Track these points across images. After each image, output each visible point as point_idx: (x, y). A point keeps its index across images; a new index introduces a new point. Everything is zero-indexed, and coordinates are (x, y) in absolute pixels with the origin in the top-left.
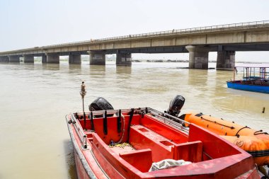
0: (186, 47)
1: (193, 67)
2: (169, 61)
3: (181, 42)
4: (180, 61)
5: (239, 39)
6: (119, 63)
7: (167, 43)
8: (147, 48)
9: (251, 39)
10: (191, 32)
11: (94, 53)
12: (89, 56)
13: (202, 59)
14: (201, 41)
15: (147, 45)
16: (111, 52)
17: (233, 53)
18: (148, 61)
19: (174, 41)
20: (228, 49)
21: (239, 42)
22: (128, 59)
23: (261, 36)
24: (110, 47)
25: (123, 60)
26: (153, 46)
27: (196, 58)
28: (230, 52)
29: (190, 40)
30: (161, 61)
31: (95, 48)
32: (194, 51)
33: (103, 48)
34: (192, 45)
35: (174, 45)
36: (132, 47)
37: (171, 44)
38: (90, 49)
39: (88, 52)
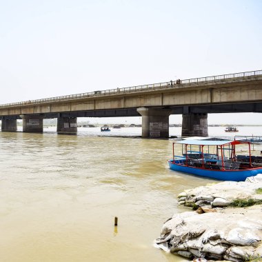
0: (138, 110)
1: (147, 135)
3: (132, 104)
5: (204, 99)
6: (61, 131)
7: (114, 105)
10: (142, 90)
11: (28, 118)
12: (22, 120)
13: (160, 125)
14: (156, 102)
15: (90, 107)
17: (205, 116)
19: (122, 102)
20: (196, 111)
21: (204, 102)
22: (72, 125)
24: (46, 110)
25: (66, 125)
26: (97, 108)
27: (151, 124)
28: (200, 114)
29: (142, 100)
31: (31, 111)
32: (148, 114)
33: (38, 111)
34: (145, 107)
35: (123, 107)
36: (72, 110)
37: (119, 105)
38: (23, 113)
39: (20, 116)
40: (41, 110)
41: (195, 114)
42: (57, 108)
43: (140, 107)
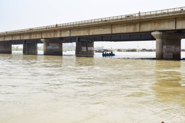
0: (153, 34)
1: (160, 57)
3: (146, 28)
6: (79, 53)
7: (130, 29)
10: (156, 15)
11: (48, 41)
12: (43, 44)
13: (173, 48)
14: (170, 26)
15: (107, 31)
16: (69, 40)
19: (138, 26)
22: (89, 48)
24: (66, 34)
25: (84, 49)
26: (114, 32)
27: (165, 47)
29: (157, 25)
31: (52, 36)
32: (162, 37)
33: (58, 36)
34: (159, 31)
35: (138, 31)
36: (91, 34)
37: (134, 29)
38: (43, 37)
39: (41, 40)
40: (61, 34)
42: (76, 32)
43: (155, 31)
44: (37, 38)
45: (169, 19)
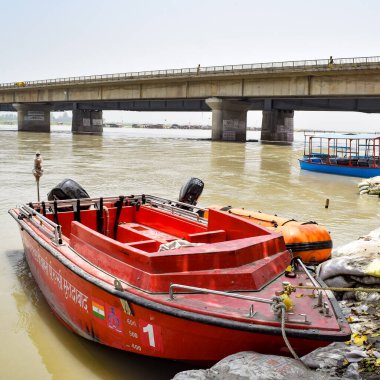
0: (208, 101)
1: (218, 137)
2: (174, 126)
3: (197, 92)
4: (196, 128)
5: (299, 89)
6: (77, 129)
7: (172, 93)
8: (134, 101)
9: (320, 89)
10: (215, 72)
11: (26, 108)
12: (15, 114)
13: (236, 123)
14: (234, 91)
15: (133, 94)
16: (62, 106)
17: (290, 113)
18: (135, 126)
19: (184, 89)
20: (281, 106)
21: (300, 93)
22: (95, 122)
23: (335, 85)
24: (61, 97)
25: (86, 122)
26: (144, 96)
27: (225, 122)
28: (285, 111)
29: (214, 87)
30: (159, 127)
32: (221, 108)
33: (46, 98)
34: (218, 97)
35: (184, 96)
36: (104, 98)
37: (179, 93)
38: (17, 100)
39: (14, 105)
40: (50, 96)
41: (280, 111)
42: (78, 93)
43: (211, 97)
44: (6, 101)
45: (232, 80)
